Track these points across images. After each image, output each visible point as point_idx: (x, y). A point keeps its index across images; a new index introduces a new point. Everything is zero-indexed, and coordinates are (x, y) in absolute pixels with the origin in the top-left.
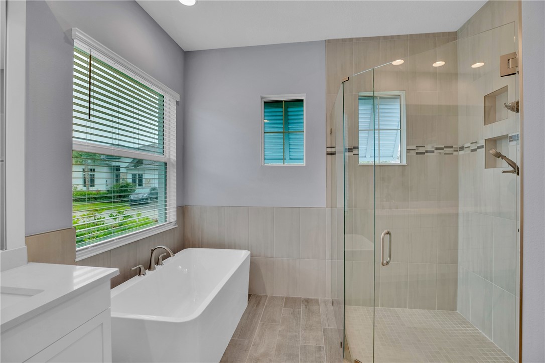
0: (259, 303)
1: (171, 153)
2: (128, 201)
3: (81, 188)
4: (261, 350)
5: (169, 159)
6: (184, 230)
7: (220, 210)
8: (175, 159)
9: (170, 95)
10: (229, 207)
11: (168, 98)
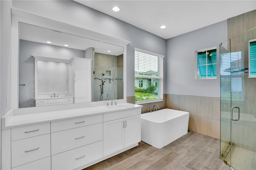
0: (192, 134)
1: (161, 76)
2: (154, 93)
3: (138, 87)
4: (186, 145)
5: (161, 78)
6: (166, 102)
7: (179, 96)
8: (163, 78)
9: (161, 57)
10: (182, 95)
11: (160, 58)
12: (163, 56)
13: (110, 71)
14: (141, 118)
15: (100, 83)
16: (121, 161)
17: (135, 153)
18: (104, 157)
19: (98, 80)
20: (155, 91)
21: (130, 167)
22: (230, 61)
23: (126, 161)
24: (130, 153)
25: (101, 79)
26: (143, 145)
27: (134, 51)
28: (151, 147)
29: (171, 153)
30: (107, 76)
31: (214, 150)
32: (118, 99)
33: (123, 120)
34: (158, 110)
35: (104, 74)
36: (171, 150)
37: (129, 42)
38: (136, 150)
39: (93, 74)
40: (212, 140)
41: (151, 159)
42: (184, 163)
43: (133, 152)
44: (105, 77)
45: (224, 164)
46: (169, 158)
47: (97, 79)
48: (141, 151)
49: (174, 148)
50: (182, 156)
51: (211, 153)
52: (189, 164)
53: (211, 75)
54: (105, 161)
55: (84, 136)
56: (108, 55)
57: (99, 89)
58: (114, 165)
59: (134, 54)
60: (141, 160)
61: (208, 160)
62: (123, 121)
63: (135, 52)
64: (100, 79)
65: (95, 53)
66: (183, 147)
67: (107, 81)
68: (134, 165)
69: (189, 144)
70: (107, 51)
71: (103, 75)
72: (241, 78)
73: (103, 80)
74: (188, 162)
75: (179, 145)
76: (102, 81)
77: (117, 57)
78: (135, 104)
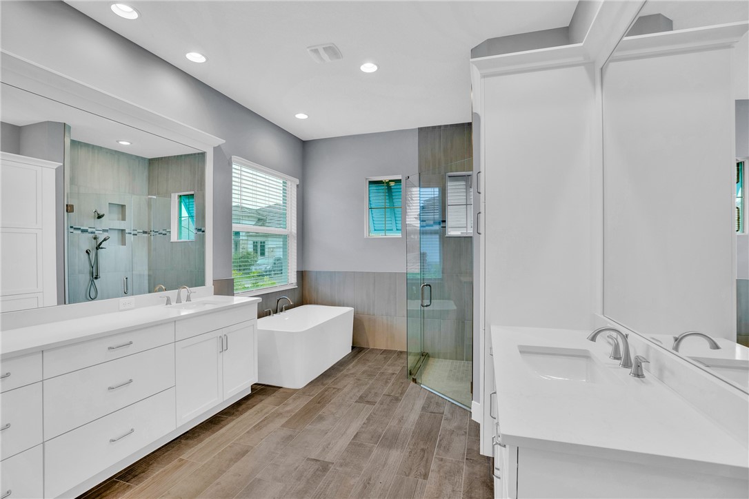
1: (292, 226)
4: (351, 372)
5: (291, 232)
6: (303, 291)
7: (332, 274)
8: (296, 232)
9: (291, 181)
10: (339, 272)
11: (289, 183)
12: (297, 181)
13: (123, 207)
14: (259, 328)
15: (85, 242)
16: (221, 428)
17: (249, 408)
18: (178, 426)
19: (79, 232)
20: (253, 268)
21: (248, 432)
22: (419, 204)
23: (233, 426)
24: (238, 411)
25: (90, 230)
26: (260, 390)
27: (230, 164)
28: (281, 390)
29: (326, 390)
30: (112, 221)
31: (398, 369)
32: (150, 292)
33: (219, 333)
34: (287, 308)
35: (103, 216)
36: (324, 385)
37: (221, 141)
38: (250, 402)
39: (66, 213)
40: (395, 355)
41: (288, 408)
42: (351, 398)
43: (244, 406)
44: (105, 223)
45: (412, 384)
46: (323, 398)
47: (75, 229)
48: (262, 400)
49: (329, 381)
50: (346, 390)
51: (393, 374)
52: (361, 397)
53: (392, 230)
54: (179, 440)
55: (131, 381)
56: (116, 151)
57: (82, 262)
58: (207, 440)
59: (231, 172)
60: (267, 415)
61: (390, 384)
62: (220, 337)
63: (234, 166)
64: (83, 231)
65: (73, 142)
66: (346, 376)
67: (114, 236)
68: (255, 426)
69: (356, 368)
70: (118, 142)
71: (100, 217)
72: (438, 236)
73: (96, 232)
74: (359, 395)
75: (339, 375)
76: (95, 238)
77: (147, 162)
78: (233, 295)
